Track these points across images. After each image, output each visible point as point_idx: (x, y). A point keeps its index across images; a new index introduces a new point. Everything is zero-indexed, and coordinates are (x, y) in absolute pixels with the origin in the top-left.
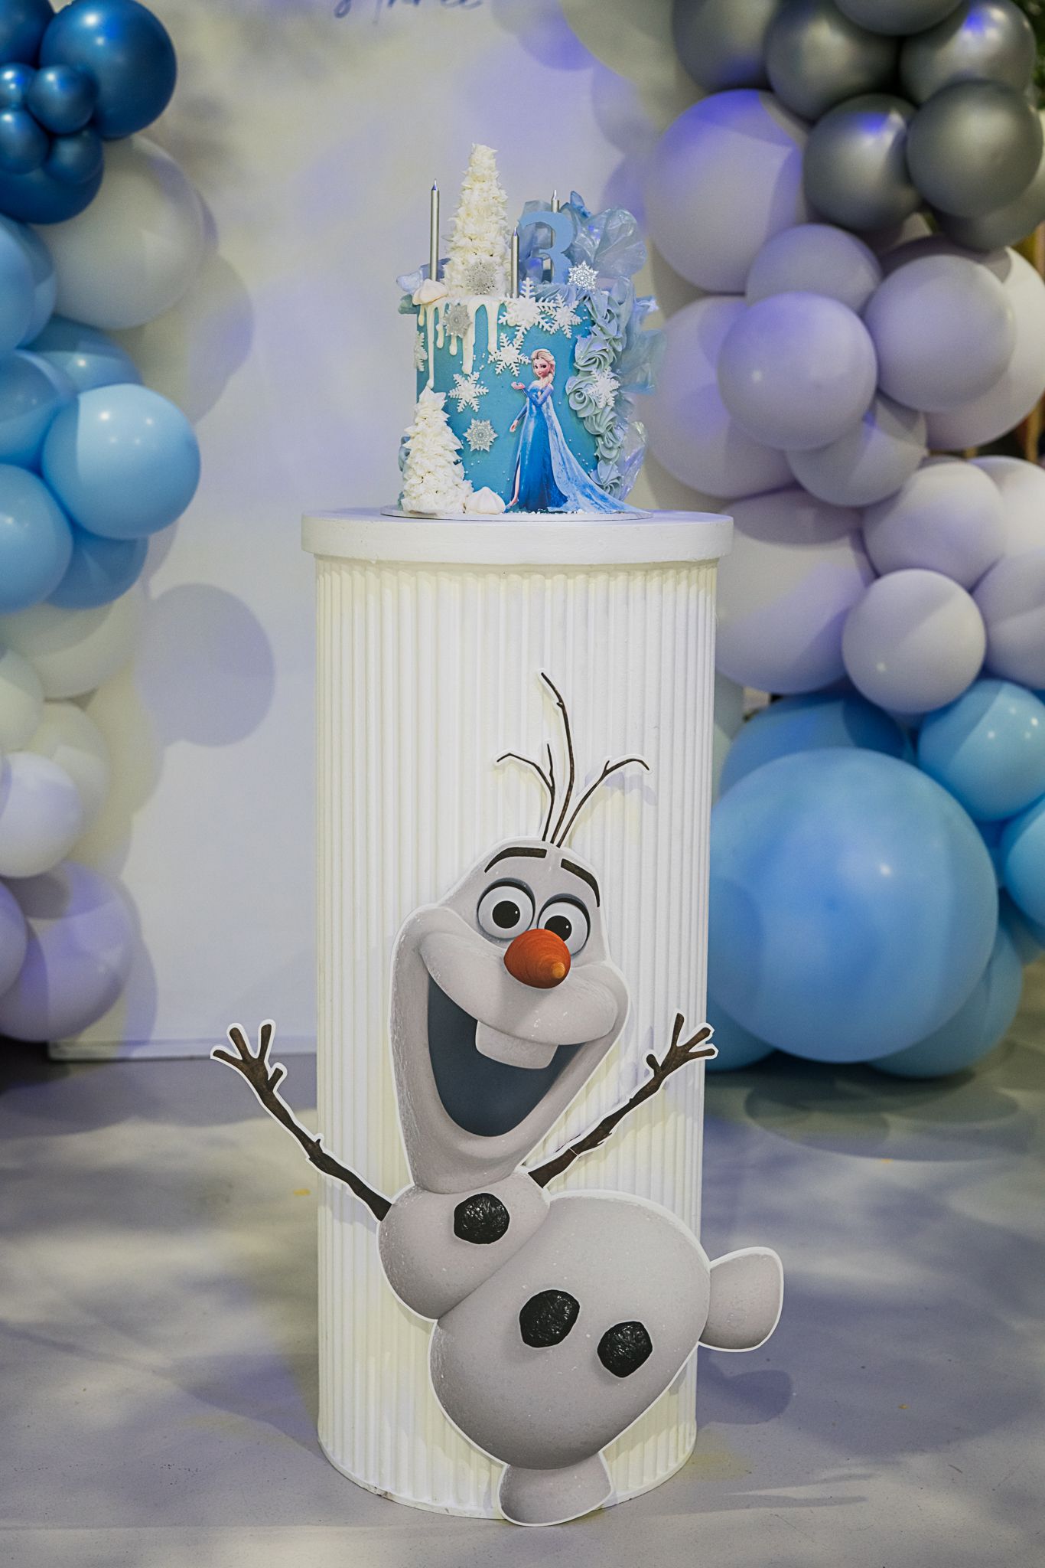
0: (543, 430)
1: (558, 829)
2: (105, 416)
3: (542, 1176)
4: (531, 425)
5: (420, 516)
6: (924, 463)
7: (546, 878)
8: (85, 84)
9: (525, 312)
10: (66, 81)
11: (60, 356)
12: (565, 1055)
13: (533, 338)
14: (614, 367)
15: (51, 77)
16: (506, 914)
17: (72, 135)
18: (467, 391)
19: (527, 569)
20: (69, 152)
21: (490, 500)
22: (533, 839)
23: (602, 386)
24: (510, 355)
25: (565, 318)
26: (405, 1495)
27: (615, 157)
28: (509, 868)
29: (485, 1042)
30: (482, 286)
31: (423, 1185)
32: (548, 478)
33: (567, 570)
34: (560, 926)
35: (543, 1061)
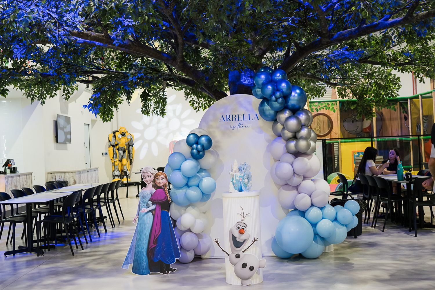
0: (241, 185)
1: (243, 220)
2: (206, 181)
3: (243, 252)
4: (240, 184)
5: (230, 193)
6: (303, 180)
7: (242, 224)
8: (203, 146)
9: (239, 174)
10: (201, 146)
11: (200, 173)
12: (245, 240)
13: (240, 177)
14: (247, 178)
15: (199, 146)
16: (239, 228)
17: (201, 151)
18: (234, 182)
19: (239, 197)
20: (201, 153)
21: (237, 191)
22: (241, 221)
23: (246, 181)
24: (238, 178)
25: (242, 175)
26: (233, 284)
27: (268, 144)
28: (239, 223)
29: (237, 239)
30: (235, 172)
31: (232, 253)
32: (242, 189)
33: (243, 197)
34: (243, 229)
35: (243, 241)
